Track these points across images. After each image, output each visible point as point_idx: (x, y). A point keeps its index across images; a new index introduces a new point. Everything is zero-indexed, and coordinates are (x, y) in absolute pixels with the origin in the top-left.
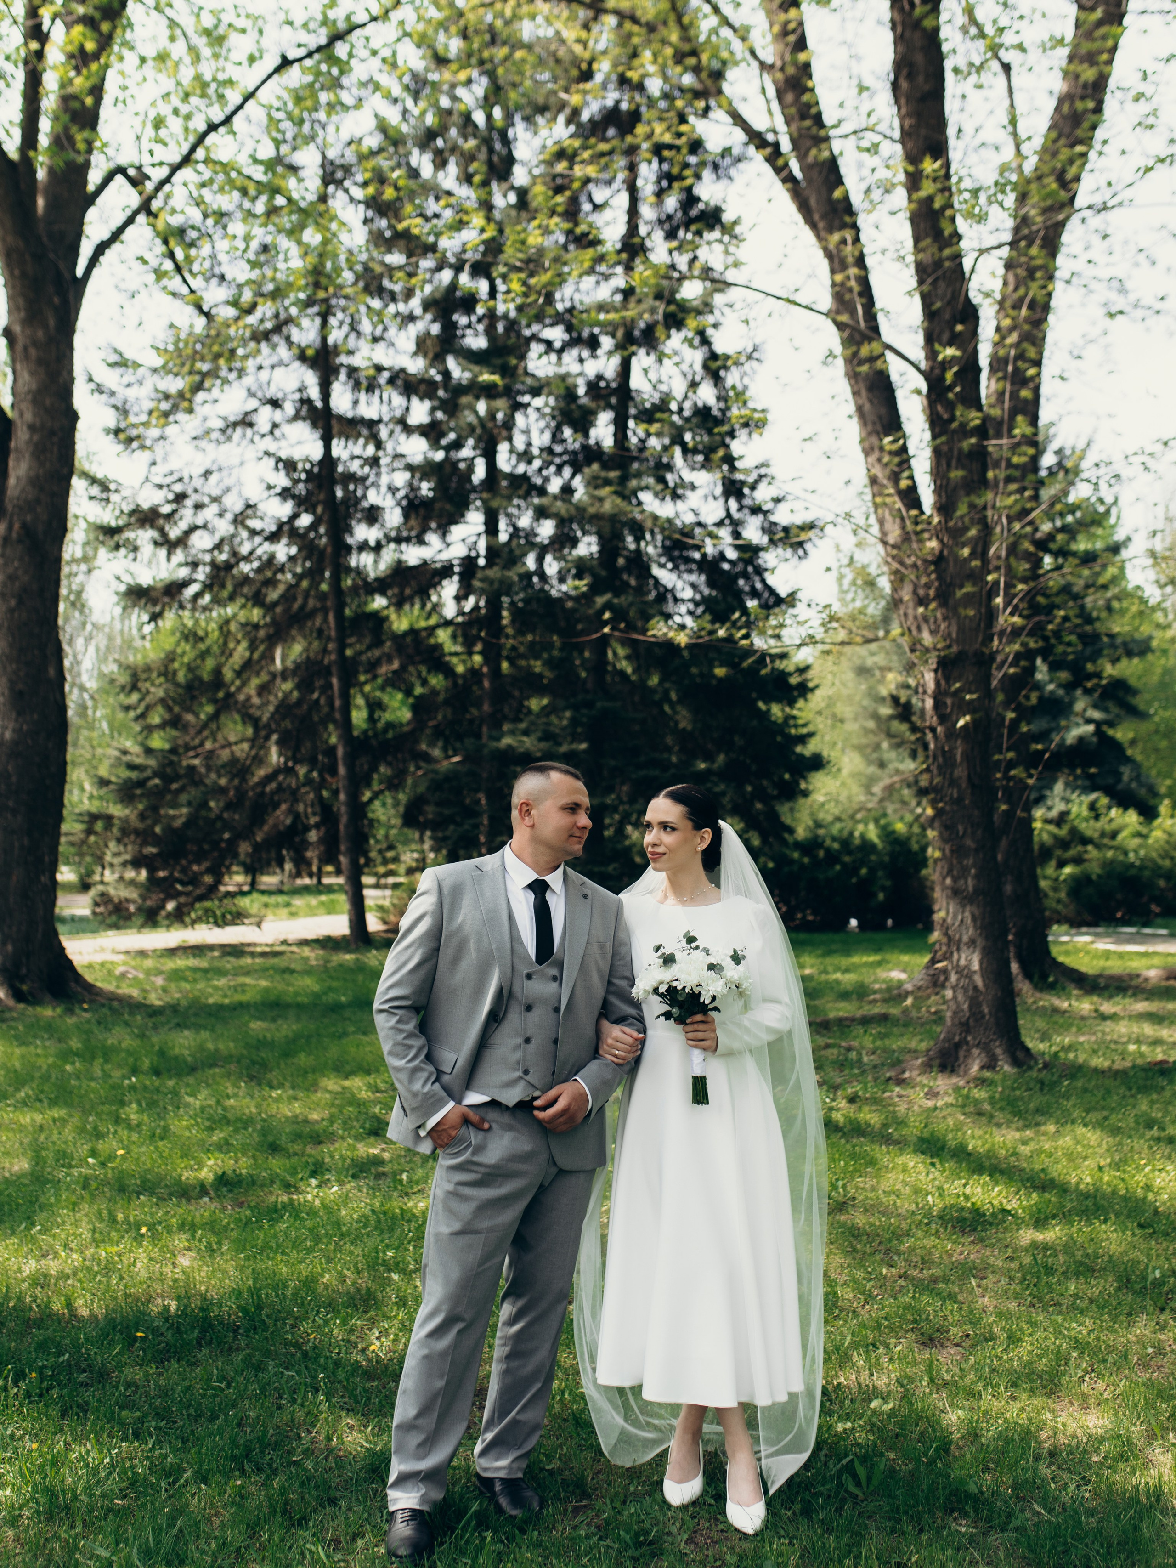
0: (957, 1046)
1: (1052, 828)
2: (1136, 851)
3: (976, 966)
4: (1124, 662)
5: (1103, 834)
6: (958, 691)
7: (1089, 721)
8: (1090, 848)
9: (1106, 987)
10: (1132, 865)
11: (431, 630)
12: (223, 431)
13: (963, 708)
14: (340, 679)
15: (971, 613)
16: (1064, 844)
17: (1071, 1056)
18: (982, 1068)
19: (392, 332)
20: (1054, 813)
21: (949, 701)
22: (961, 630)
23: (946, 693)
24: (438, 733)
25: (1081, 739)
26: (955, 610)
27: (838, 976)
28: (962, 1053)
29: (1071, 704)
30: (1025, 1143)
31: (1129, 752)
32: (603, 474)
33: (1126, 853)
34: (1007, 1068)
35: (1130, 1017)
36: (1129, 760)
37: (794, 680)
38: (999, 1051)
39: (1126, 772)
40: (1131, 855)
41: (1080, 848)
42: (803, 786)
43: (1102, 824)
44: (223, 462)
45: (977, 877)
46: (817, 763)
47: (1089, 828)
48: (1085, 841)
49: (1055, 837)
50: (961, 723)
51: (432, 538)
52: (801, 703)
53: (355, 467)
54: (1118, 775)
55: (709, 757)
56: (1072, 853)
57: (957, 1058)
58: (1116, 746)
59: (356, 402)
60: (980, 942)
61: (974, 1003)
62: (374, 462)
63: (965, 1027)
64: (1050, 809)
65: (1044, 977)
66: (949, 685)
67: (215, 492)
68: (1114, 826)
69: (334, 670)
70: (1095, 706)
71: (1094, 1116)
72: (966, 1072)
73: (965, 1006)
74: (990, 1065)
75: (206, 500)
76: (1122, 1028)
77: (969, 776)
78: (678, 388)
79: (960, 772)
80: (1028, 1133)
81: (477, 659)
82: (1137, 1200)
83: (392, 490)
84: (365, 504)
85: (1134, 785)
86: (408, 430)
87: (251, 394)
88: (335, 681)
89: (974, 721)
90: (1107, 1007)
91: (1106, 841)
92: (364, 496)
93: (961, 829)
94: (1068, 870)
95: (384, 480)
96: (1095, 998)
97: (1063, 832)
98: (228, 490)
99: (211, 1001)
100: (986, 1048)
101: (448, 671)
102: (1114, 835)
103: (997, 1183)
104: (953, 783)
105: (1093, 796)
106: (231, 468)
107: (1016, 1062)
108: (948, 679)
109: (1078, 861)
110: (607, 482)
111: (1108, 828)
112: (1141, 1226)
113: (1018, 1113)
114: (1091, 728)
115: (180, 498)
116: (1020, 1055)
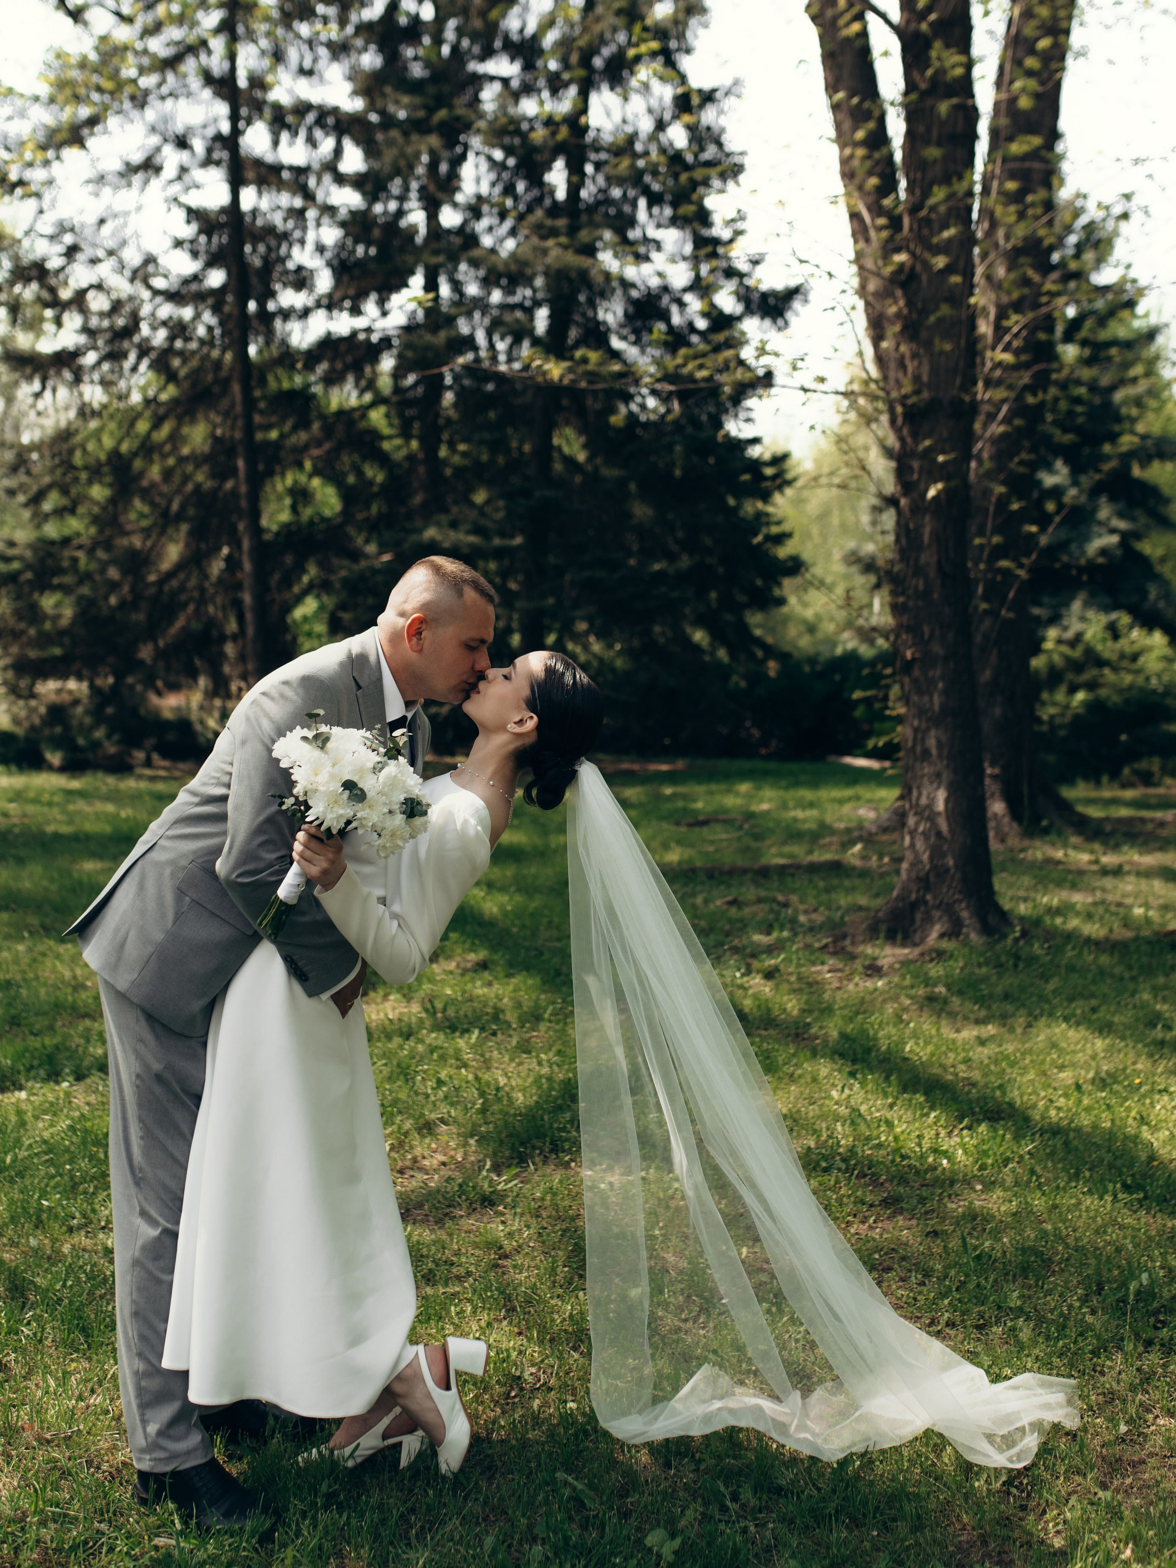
0: (913, 906)
1: (1065, 649)
2: (1159, 676)
3: (940, 806)
4: (1156, 465)
5: (1122, 656)
6: (928, 450)
7: (1113, 531)
8: (1107, 671)
9: (1112, 833)
10: (1154, 692)
11: (364, 410)
12: (121, 175)
13: (933, 473)
14: (247, 462)
15: (948, 347)
16: (1077, 666)
17: (1059, 921)
18: (942, 936)
19: (323, 63)
20: (1069, 634)
21: (916, 464)
22: (934, 371)
23: (913, 454)
24: (372, 528)
25: (1103, 552)
26: (928, 345)
27: (799, 814)
28: (919, 916)
29: (1095, 510)
30: (982, 1042)
31: (1158, 569)
32: (549, 222)
33: (1148, 679)
34: (973, 936)
35: (1138, 874)
36: (1157, 577)
37: (769, 471)
38: (965, 914)
39: (1153, 593)
40: (1154, 681)
41: (1094, 672)
42: (777, 592)
43: (1123, 644)
44: (117, 207)
45: (945, 693)
46: (795, 566)
47: (1107, 649)
48: (1101, 663)
49: (1068, 659)
50: (932, 493)
51: (370, 307)
52: (778, 498)
53: (277, 219)
54: (1144, 593)
55: (672, 557)
56: (1086, 676)
57: (913, 921)
58: (1143, 561)
59: (276, 143)
60: (946, 776)
61: (936, 853)
62: (299, 214)
63: (924, 882)
64: (1065, 629)
65: (1036, 819)
66: (916, 442)
67: (111, 244)
68: (1136, 648)
69: (240, 449)
70: (1121, 515)
71: (1079, 1008)
72: (922, 941)
73: (925, 857)
74: (954, 931)
75: (101, 253)
76: (1128, 885)
77: (939, 564)
78: (646, 125)
79: (929, 558)
80: (991, 1029)
81: (414, 444)
82: (1126, 1137)
83: (320, 249)
84: (291, 265)
85: (1161, 604)
86: (340, 179)
87: (153, 129)
88: (241, 464)
89: (945, 491)
90: (1109, 859)
91: (1125, 663)
92: (289, 256)
93: (926, 630)
94: (1080, 696)
95: (311, 236)
96: (1097, 846)
97: (1077, 653)
98: (124, 243)
99: (50, 829)
100: (949, 910)
101: (383, 459)
102: (1135, 657)
103: (932, 1108)
104: (918, 571)
105: (1114, 616)
106: (127, 214)
107: (987, 929)
108: (916, 436)
109: (1091, 686)
110: (553, 233)
111: (1128, 649)
112: (1126, 1188)
113: (981, 1000)
114: (1114, 539)
115: (72, 252)
116: (992, 919)
